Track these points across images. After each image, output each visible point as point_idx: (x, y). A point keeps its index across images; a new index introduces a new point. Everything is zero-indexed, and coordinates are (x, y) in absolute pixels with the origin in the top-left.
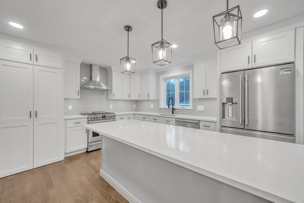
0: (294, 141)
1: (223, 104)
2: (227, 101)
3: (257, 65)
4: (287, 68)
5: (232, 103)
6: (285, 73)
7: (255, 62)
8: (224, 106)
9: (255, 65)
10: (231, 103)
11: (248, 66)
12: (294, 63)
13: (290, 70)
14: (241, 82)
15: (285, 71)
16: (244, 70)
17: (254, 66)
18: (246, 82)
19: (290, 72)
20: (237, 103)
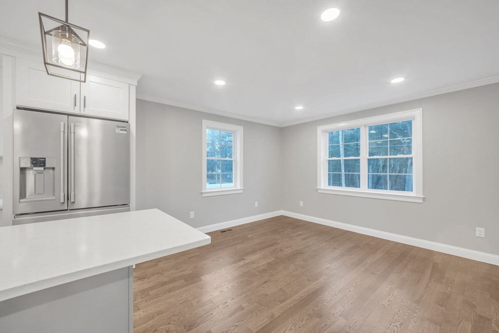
0: (129, 210)
1: (23, 170)
2: (32, 163)
3: (87, 112)
4: (122, 127)
5: (45, 169)
6: (121, 132)
7: (85, 107)
8: (25, 174)
9: (84, 111)
10: (42, 168)
11: (74, 109)
12: (128, 122)
13: (126, 130)
14: (62, 133)
15: (121, 130)
16: (69, 115)
17: (82, 113)
18: (72, 134)
19: (125, 132)
20: (53, 169)
